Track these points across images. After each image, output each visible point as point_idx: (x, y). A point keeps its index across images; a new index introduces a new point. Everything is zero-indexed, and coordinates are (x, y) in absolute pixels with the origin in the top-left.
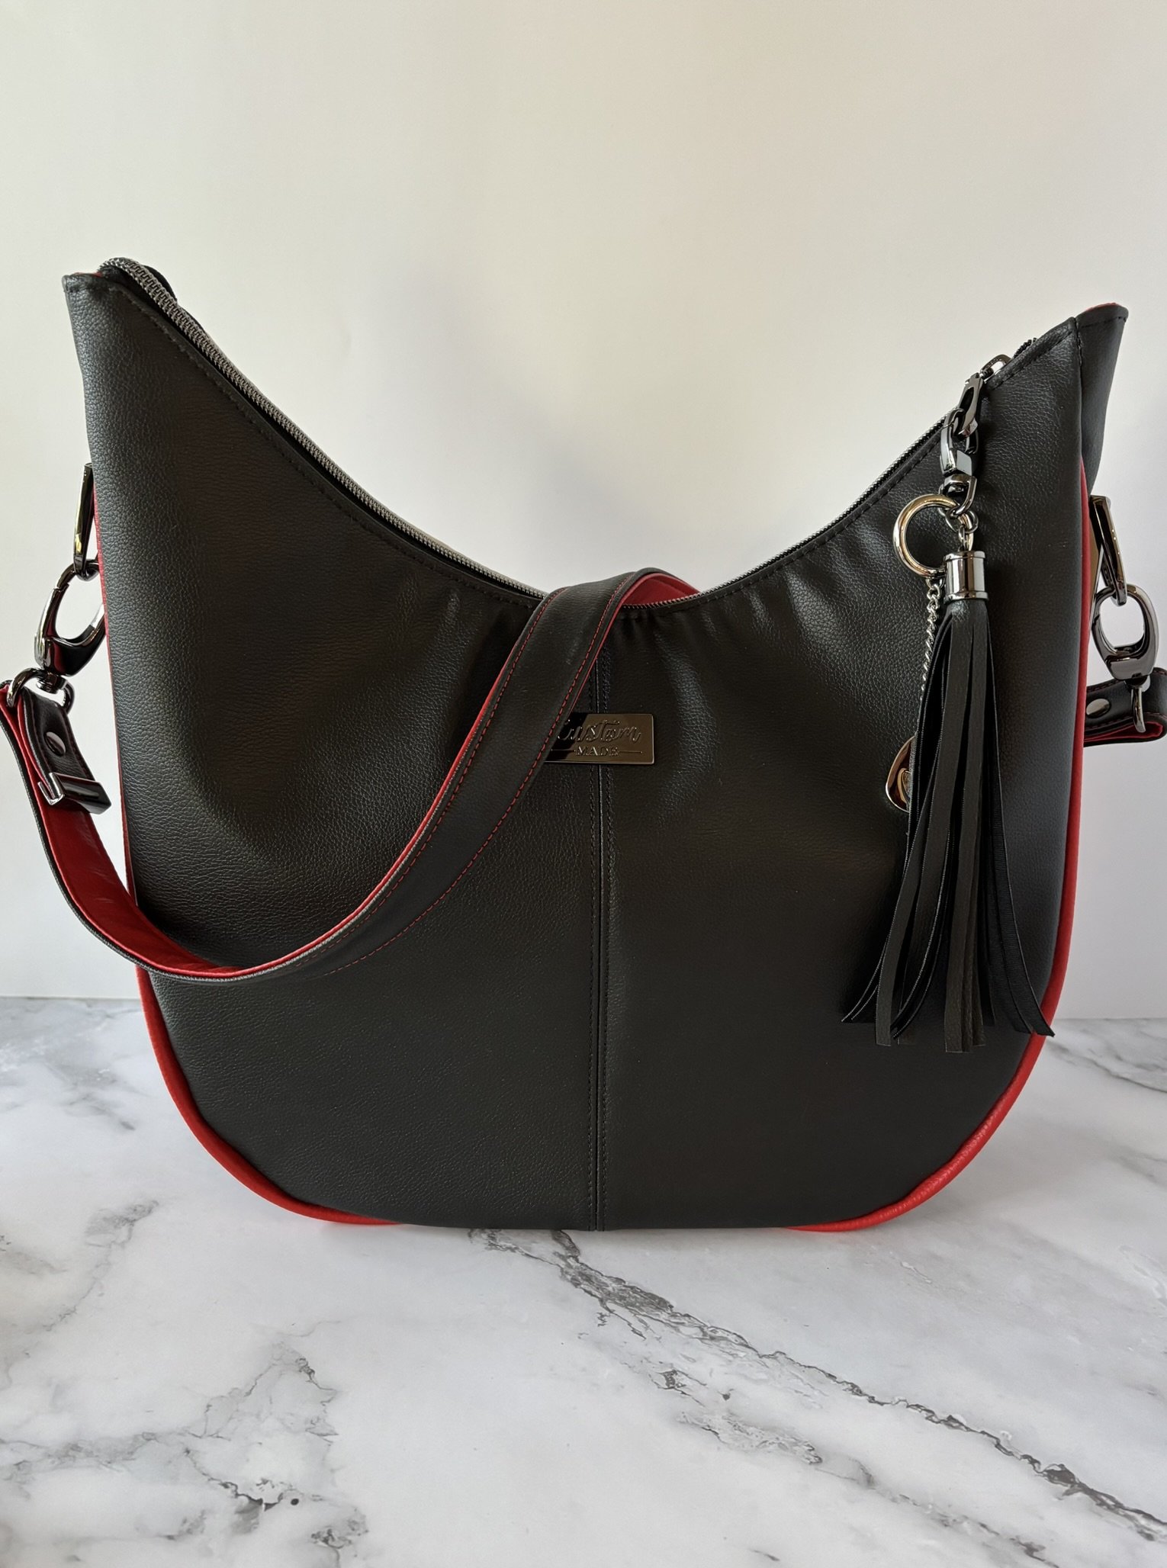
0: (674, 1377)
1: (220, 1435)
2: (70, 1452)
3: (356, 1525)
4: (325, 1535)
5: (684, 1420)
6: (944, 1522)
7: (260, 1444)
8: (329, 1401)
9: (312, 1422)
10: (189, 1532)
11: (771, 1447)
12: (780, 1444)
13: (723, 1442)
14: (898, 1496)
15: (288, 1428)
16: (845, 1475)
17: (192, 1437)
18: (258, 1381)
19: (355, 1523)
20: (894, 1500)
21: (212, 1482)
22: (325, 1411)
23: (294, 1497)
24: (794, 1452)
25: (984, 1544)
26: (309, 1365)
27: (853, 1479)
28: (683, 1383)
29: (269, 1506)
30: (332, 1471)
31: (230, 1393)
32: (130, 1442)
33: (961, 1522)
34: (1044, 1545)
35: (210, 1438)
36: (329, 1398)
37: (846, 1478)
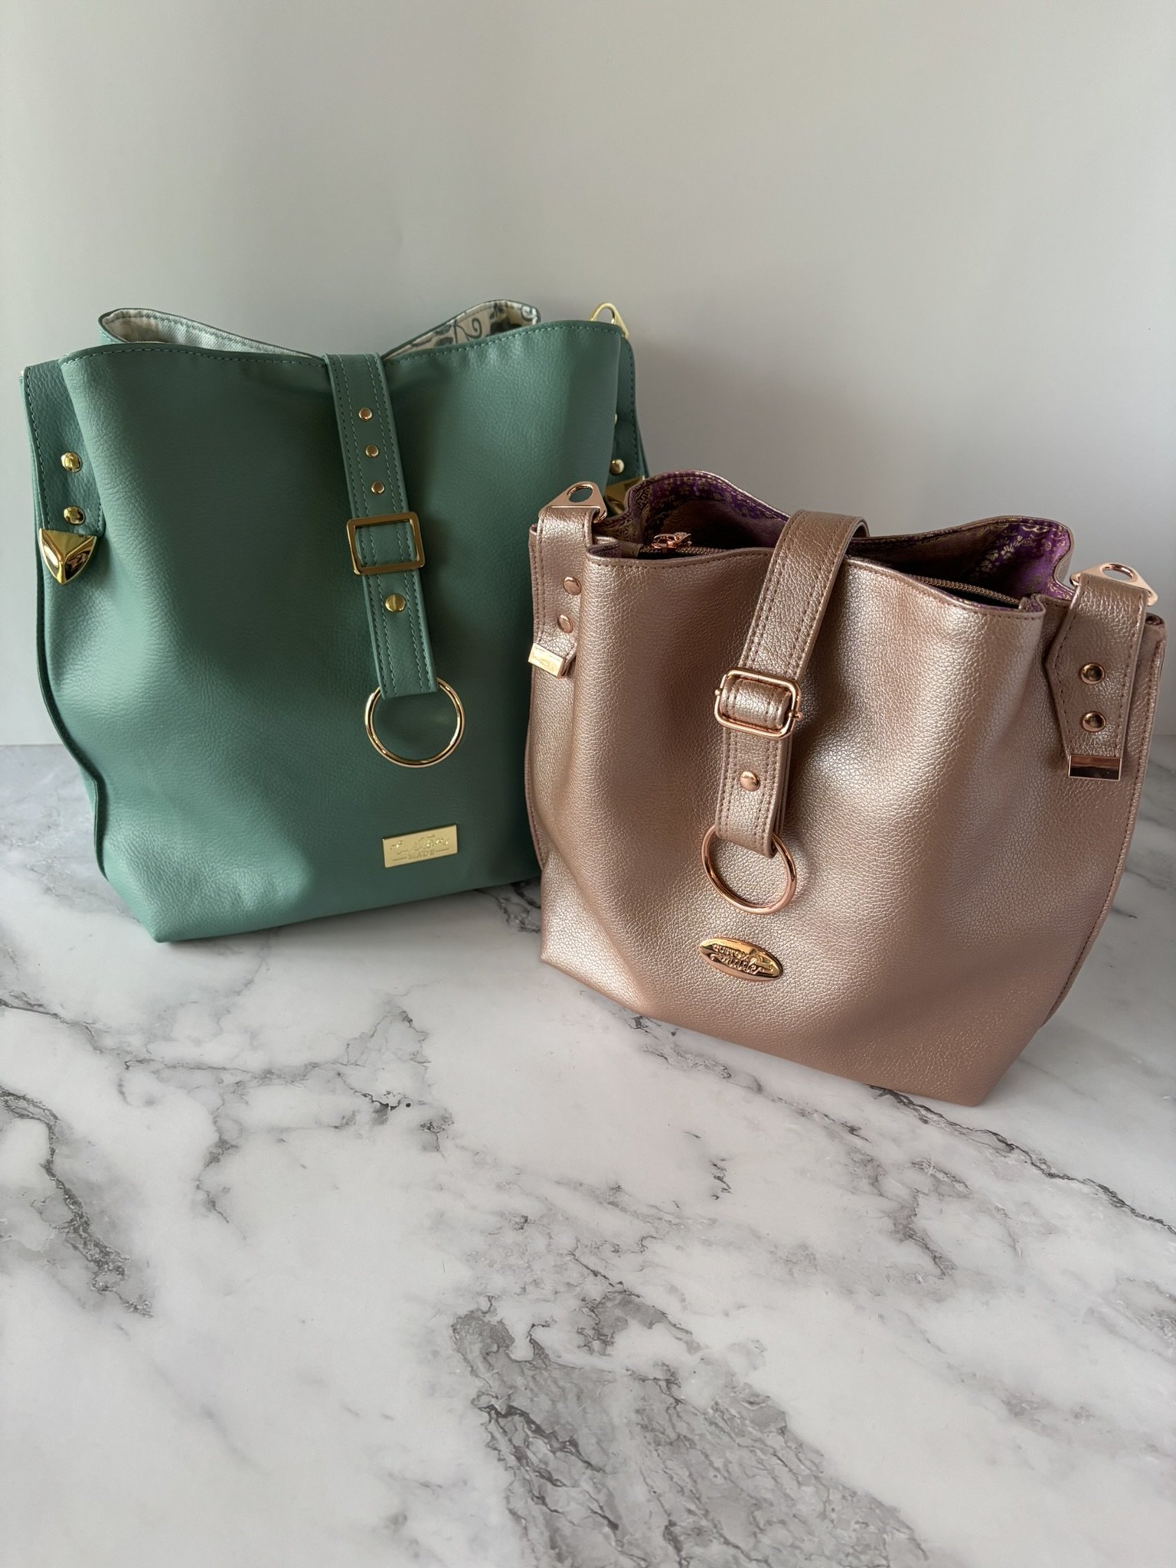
0: (641, 1020)
1: (358, 1063)
2: (267, 1075)
3: (446, 1119)
4: (429, 1125)
5: (646, 1049)
6: (803, 1113)
7: (383, 1069)
8: (423, 1040)
9: (414, 1054)
10: (347, 1124)
11: (700, 1067)
12: (706, 1066)
13: (671, 1065)
14: (776, 1099)
15: (399, 1058)
16: (744, 1085)
17: (340, 1065)
18: (378, 1028)
19: (446, 1118)
20: (773, 1101)
21: (357, 1094)
22: (421, 1047)
23: (408, 1102)
24: (713, 1070)
25: (825, 1127)
26: (409, 1016)
27: (749, 1088)
28: (647, 1024)
29: (393, 1108)
30: (429, 1086)
31: (360, 1036)
32: (303, 1069)
33: (813, 1114)
34: (862, 1127)
35: (352, 1066)
36: (422, 1038)
37: (745, 1087)
